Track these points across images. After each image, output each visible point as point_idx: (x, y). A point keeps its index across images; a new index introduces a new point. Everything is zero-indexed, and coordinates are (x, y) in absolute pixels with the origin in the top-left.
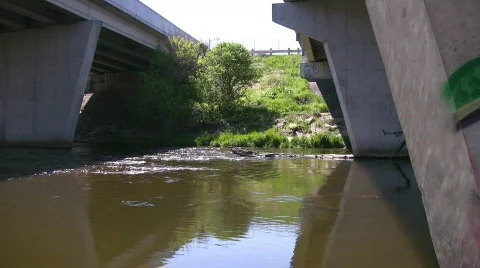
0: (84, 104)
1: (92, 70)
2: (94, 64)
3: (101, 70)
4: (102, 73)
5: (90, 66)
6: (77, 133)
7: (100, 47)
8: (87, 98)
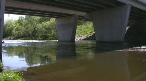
0: (127, 30)
1: (129, 19)
2: (129, 17)
3: (132, 19)
4: (132, 20)
5: (128, 18)
6: (124, 39)
7: (131, 12)
8: (127, 28)
